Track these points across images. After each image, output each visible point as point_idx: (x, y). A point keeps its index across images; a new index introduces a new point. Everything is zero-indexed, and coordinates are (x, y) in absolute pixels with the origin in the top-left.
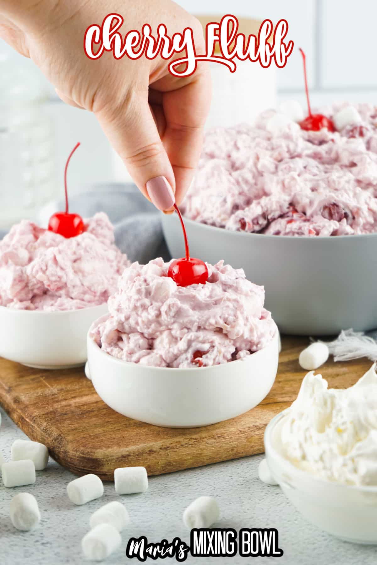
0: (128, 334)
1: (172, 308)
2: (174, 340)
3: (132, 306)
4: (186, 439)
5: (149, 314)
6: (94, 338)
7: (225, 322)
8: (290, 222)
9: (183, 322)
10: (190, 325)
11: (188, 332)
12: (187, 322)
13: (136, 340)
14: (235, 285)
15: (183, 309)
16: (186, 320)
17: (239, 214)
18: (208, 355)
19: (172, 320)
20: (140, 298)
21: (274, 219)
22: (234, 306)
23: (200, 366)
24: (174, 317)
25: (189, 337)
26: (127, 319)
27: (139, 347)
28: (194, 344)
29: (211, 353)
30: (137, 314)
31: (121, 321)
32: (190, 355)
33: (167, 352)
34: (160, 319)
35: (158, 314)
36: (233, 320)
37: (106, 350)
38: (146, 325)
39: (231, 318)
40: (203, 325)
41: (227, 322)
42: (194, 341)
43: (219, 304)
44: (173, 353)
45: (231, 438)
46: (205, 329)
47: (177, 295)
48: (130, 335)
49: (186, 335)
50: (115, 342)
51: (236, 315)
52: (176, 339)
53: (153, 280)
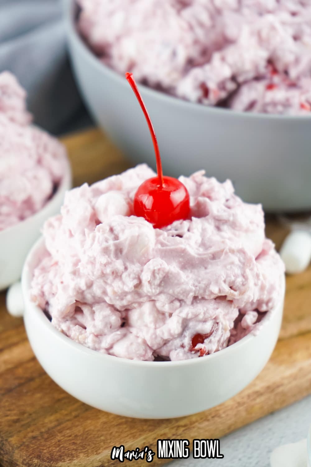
0: (91, 305)
1: (157, 275)
2: (161, 316)
3: (97, 273)
4: (173, 428)
5: (124, 283)
6: (37, 303)
7: (231, 286)
8: (270, 87)
9: (174, 292)
10: (184, 296)
11: (181, 306)
12: (179, 293)
13: (105, 317)
14: (231, 219)
15: (171, 274)
16: (177, 290)
17: (197, 74)
18: (212, 338)
19: (158, 291)
20: (110, 261)
21: (246, 82)
22: (240, 261)
23: (201, 355)
24: (160, 285)
25: (183, 315)
26: (90, 286)
27: (111, 327)
28: (191, 324)
29: (216, 334)
30: (106, 283)
31: (80, 289)
32: (187, 341)
33: (154, 336)
34: (140, 291)
35: (137, 284)
36: (241, 283)
37: (60, 326)
38: (119, 296)
39: (239, 280)
40: (201, 295)
41: (234, 287)
42: (191, 319)
43: (219, 258)
44: (162, 338)
45: (227, 415)
46: (203, 298)
47: (160, 250)
48: (94, 309)
49: (177, 311)
50: (71, 315)
51: (245, 275)
52: (163, 314)
53: (123, 231)
